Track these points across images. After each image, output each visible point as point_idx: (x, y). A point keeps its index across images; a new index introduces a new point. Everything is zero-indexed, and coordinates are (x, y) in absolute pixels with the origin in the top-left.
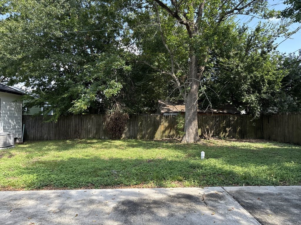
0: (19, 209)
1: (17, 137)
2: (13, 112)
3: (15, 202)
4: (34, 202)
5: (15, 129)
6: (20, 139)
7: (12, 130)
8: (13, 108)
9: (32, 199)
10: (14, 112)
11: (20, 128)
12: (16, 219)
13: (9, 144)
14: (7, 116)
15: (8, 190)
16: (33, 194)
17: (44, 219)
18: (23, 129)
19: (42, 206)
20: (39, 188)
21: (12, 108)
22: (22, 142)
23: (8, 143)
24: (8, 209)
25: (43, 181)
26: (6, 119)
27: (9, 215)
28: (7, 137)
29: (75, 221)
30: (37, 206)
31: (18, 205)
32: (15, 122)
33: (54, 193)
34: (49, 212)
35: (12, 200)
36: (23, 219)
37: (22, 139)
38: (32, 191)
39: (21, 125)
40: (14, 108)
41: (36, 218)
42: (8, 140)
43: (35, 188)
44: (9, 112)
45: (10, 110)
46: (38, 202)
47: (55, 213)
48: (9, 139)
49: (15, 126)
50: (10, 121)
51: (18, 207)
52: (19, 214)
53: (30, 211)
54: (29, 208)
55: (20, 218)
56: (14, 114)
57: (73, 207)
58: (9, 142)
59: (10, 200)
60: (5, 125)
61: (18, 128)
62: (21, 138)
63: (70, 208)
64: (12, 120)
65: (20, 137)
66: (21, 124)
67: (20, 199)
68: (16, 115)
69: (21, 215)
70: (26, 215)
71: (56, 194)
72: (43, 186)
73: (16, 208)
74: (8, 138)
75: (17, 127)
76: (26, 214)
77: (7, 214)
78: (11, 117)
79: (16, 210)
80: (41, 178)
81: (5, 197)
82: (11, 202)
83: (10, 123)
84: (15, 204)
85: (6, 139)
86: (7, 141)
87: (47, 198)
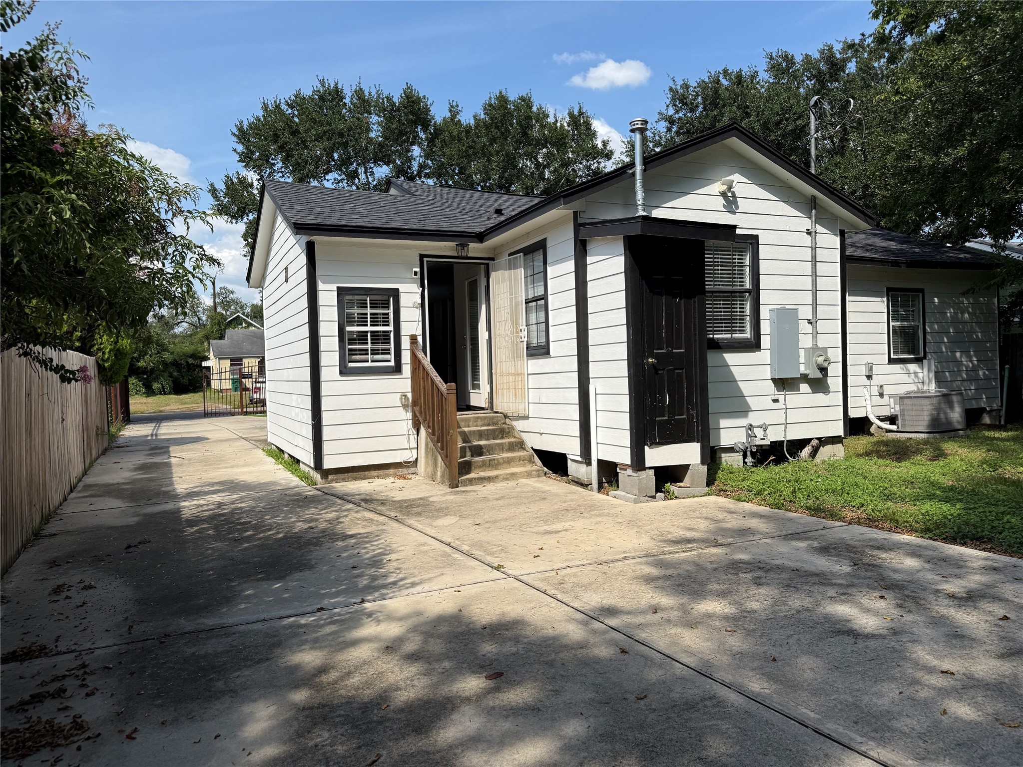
0: (875, 566)
1: (983, 406)
2: (967, 327)
3: (875, 553)
4: (916, 564)
5: (976, 379)
6: (994, 413)
7: (965, 384)
8: (966, 315)
9: (919, 556)
10: (972, 327)
11: (993, 377)
12: (854, 581)
13: (949, 422)
14: (946, 340)
15: (877, 527)
16: (926, 548)
17: (914, 598)
18: (1006, 379)
19: (930, 576)
20: (952, 539)
21: (963, 313)
22: (1002, 423)
23: (944, 420)
24: (851, 559)
25: (975, 527)
26: (944, 350)
27: (848, 569)
28: (939, 403)
29: (991, 626)
30: (918, 571)
31: (879, 558)
32: (976, 357)
33: (986, 559)
34: (937, 591)
35: (871, 546)
36: (869, 585)
37: (1003, 413)
38: (931, 542)
39: (998, 367)
40: (969, 313)
41: (898, 591)
42: (945, 413)
43: (944, 536)
44: (954, 328)
45: (955, 322)
46: (927, 566)
47: (952, 596)
48: (948, 411)
49: (975, 369)
50: (958, 354)
51: (874, 562)
52: (869, 574)
53: (896, 576)
54: (895, 571)
55: (866, 581)
56: (971, 332)
57: (1012, 602)
58: (946, 418)
59: (867, 546)
60: (942, 367)
61: (987, 378)
62: (1000, 410)
63: (1001, 600)
64: (965, 352)
65: (995, 406)
66: (996, 364)
67: (891, 550)
68: (977, 336)
69: (870, 578)
70: (882, 580)
71: (988, 563)
72: (965, 537)
73: (870, 563)
74: (943, 406)
75: (981, 373)
76: (884, 578)
77: (844, 568)
78: (961, 342)
79: (867, 567)
80: (974, 519)
81: (861, 537)
82: (867, 550)
83: (958, 363)
84: (872, 556)
85: (939, 409)
86: (942, 416)
87: (956, 564)
